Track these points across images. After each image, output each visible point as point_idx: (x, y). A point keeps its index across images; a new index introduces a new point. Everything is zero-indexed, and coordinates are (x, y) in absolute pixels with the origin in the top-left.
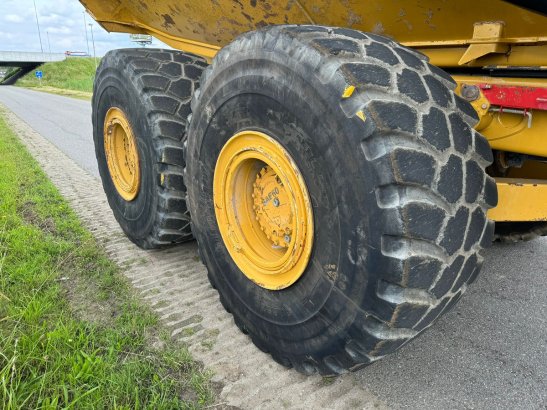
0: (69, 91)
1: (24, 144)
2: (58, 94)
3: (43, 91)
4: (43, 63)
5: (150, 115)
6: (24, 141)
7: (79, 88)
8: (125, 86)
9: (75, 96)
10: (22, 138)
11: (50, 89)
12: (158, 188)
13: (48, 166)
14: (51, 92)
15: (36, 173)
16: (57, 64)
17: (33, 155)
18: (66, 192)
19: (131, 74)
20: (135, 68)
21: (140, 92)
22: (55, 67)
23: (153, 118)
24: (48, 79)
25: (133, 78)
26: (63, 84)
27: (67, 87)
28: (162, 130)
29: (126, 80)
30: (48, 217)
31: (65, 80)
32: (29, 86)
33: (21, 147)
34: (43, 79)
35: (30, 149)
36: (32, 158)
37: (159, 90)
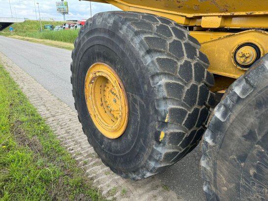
0: (27, 38)
1: (8, 71)
2: (21, 39)
3: (14, 38)
4: (13, 23)
5: (153, 76)
6: (7, 69)
7: (32, 36)
8: (121, 46)
9: (31, 41)
10: (6, 67)
11: (17, 36)
12: (155, 142)
13: (25, 88)
14: (18, 39)
15: (18, 94)
16: (20, 23)
17: (15, 79)
18: (42, 111)
19: (131, 35)
20: (136, 29)
21: (142, 53)
22: (20, 25)
23: (157, 79)
24: (16, 31)
25: (132, 40)
26: (24, 34)
27: (26, 36)
28: (168, 92)
29: (122, 41)
30: (34, 135)
31: (25, 32)
32: (6, 35)
33: (6, 74)
34: (13, 32)
35: (12, 75)
36: (14, 82)
37: (160, 52)
